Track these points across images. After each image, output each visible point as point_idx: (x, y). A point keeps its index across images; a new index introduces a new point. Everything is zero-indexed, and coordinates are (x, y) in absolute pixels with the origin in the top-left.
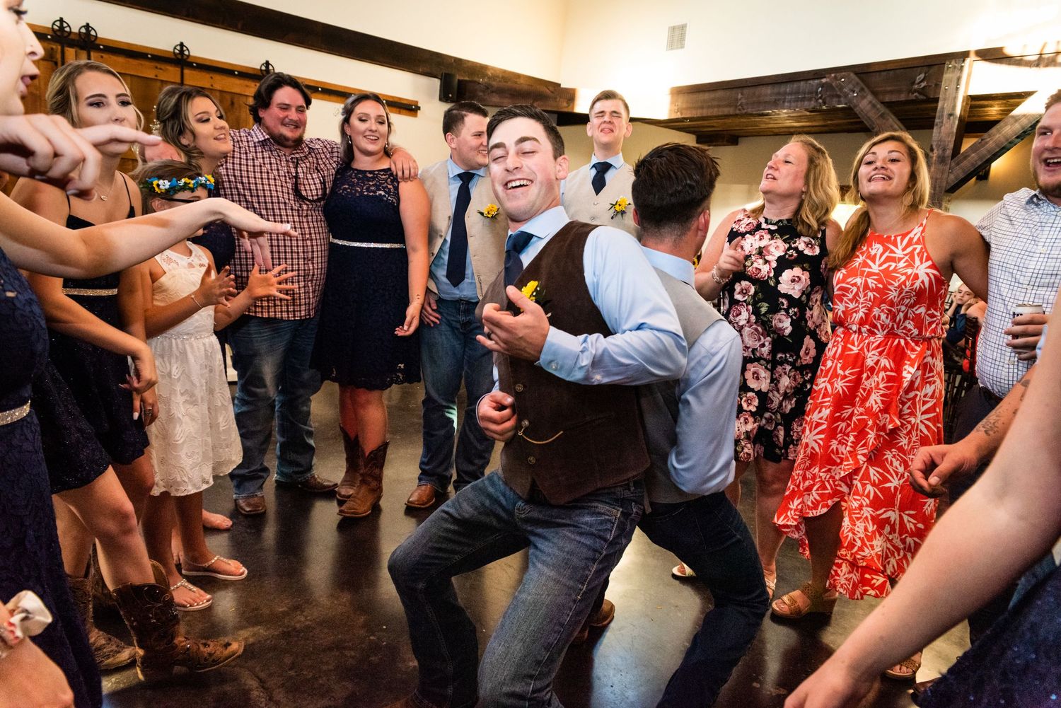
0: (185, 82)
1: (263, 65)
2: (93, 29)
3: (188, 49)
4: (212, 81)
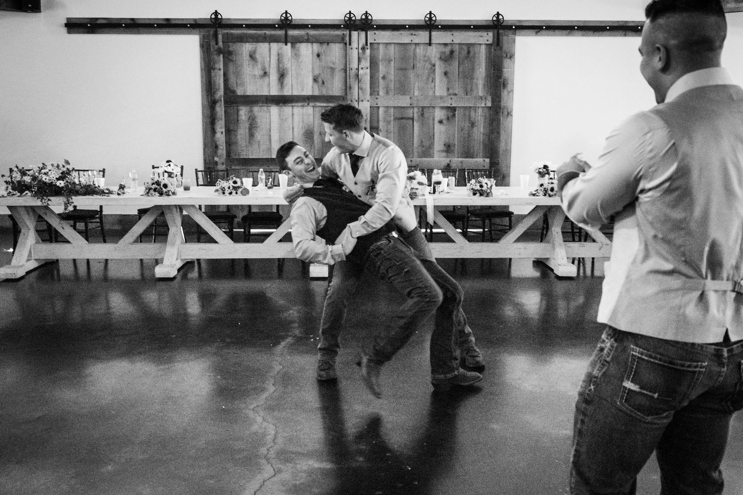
0: (433, 41)
1: (494, 16)
2: (370, 14)
3: (435, 16)
4: (452, 38)
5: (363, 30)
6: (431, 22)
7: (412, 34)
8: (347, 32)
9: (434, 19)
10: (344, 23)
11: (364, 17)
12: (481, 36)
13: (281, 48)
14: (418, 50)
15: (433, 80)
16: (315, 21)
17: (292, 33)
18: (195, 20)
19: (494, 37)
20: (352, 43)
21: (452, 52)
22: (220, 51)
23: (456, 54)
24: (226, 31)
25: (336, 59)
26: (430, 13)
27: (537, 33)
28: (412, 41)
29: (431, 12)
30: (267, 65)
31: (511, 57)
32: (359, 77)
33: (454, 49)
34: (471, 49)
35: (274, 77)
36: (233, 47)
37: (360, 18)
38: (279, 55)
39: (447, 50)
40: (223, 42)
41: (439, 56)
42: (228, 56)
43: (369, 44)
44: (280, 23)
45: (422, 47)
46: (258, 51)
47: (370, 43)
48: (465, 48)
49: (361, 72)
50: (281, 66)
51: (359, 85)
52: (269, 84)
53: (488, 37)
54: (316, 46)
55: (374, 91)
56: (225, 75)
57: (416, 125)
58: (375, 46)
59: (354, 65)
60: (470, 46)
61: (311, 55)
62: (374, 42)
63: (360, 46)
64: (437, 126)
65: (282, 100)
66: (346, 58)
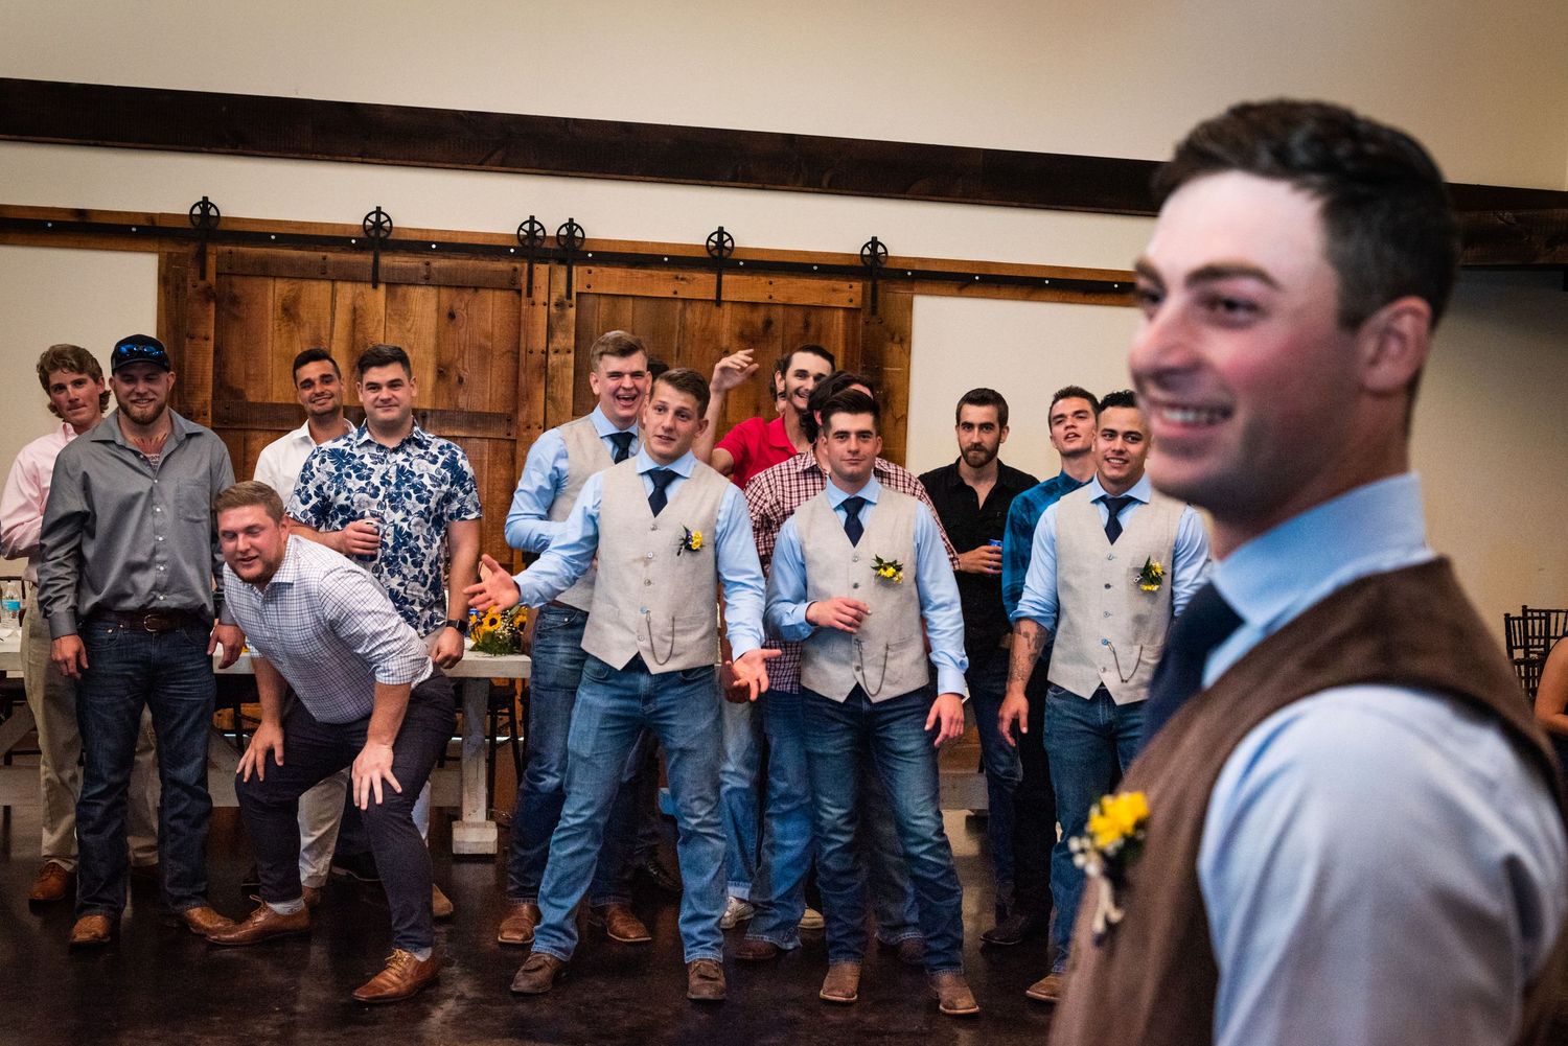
0: (726, 296)
1: (866, 245)
2: (578, 227)
3: (731, 238)
4: (770, 289)
5: (562, 262)
6: (721, 253)
7: (677, 278)
8: (521, 265)
9: (728, 244)
10: (516, 243)
11: (564, 232)
12: (834, 290)
13: (362, 294)
14: (689, 315)
16: (447, 235)
17: (386, 260)
18: (150, 217)
19: (864, 293)
20: (534, 291)
21: (768, 323)
22: (208, 295)
23: (777, 328)
24: (227, 248)
25: (493, 326)
26: (721, 231)
27: (960, 289)
28: (675, 293)
29: (721, 229)
30: (324, 333)
31: (902, 341)
32: (549, 371)
33: (773, 316)
34: (813, 319)
36: (242, 286)
37: (554, 234)
38: (355, 310)
39: (758, 318)
40: (218, 274)
41: (737, 330)
42: (229, 306)
43: (574, 295)
44: (362, 235)
45: (698, 307)
46: (304, 298)
47: (578, 294)
48: (799, 315)
49: (553, 359)
50: (359, 336)
51: (549, 390)
53: (849, 293)
54: (446, 293)
56: (217, 351)
58: (590, 301)
59: (539, 342)
60: (809, 309)
61: (435, 315)
62: (586, 290)
63: (554, 299)
66: (518, 325)
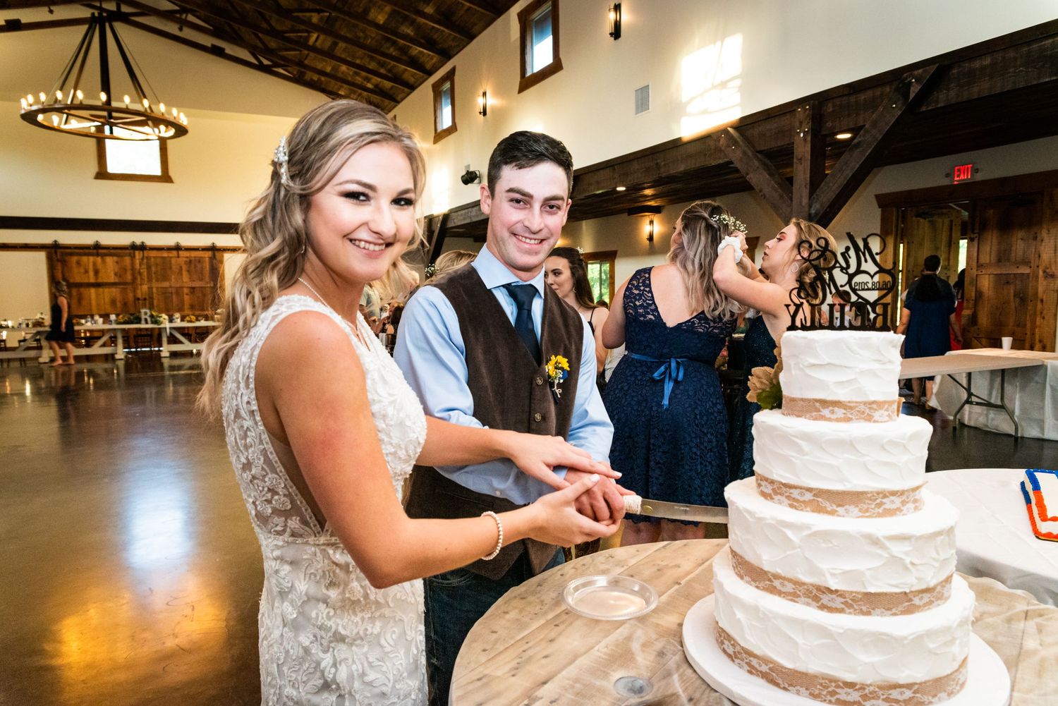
0: (180, 256)
1: (211, 244)
2: (144, 242)
3: (180, 243)
4: (190, 254)
5: (141, 250)
6: (178, 247)
7: (168, 252)
8: (132, 251)
9: (180, 245)
10: (130, 246)
11: (141, 244)
12: (205, 254)
13: (95, 259)
14: (172, 260)
15: (182, 274)
16: (114, 246)
17: (101, 251)
18: (43, 244)
19: (212, 254)
20: (135, 256)
21: (190, 261)
22: (58, 260)
23: (193, 262)
24: (62, 250)
25: (127, 264)
27: (233, 252)
28: (168, 256)
29: (178, 241)
30: (87, 268)
31: (222, 264)
32: (141, 273)
33: (192, 260)
34: (201, 260)
35: (91, 273)
36: (67, 258)
37: (139, 244)
38: (94, 262)
39: (188, 260)
40: (61, 256)
42: (64, 263)
44: (94, 246)
45: (174, 259)
46: (82, 260)
47: (146, 257)
48: (197, 259)
50: (95, 268)
51: (141, 277)
52: (89, 277)
53: (209, 254)
54: (115, 258)
55: (150, 280)
57: (174, 296)
58: (149, 258)
59: (137, 266)
60: (200, 258)
61: (113, 262)
62: (148, 256)
63: (140, 258)
64: (185, 296)
65: (97, 285)
66: (133, 264)
